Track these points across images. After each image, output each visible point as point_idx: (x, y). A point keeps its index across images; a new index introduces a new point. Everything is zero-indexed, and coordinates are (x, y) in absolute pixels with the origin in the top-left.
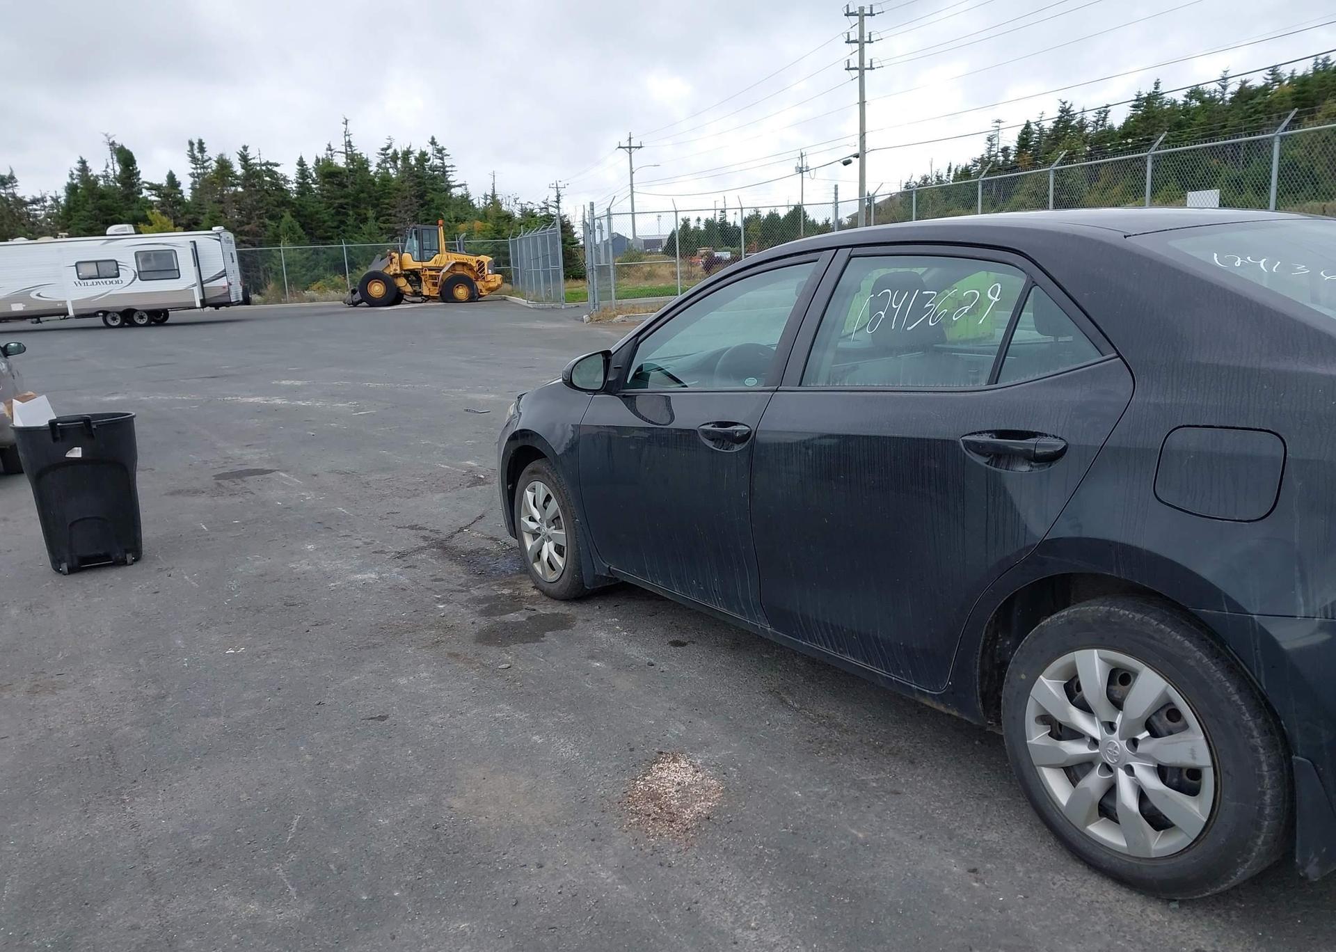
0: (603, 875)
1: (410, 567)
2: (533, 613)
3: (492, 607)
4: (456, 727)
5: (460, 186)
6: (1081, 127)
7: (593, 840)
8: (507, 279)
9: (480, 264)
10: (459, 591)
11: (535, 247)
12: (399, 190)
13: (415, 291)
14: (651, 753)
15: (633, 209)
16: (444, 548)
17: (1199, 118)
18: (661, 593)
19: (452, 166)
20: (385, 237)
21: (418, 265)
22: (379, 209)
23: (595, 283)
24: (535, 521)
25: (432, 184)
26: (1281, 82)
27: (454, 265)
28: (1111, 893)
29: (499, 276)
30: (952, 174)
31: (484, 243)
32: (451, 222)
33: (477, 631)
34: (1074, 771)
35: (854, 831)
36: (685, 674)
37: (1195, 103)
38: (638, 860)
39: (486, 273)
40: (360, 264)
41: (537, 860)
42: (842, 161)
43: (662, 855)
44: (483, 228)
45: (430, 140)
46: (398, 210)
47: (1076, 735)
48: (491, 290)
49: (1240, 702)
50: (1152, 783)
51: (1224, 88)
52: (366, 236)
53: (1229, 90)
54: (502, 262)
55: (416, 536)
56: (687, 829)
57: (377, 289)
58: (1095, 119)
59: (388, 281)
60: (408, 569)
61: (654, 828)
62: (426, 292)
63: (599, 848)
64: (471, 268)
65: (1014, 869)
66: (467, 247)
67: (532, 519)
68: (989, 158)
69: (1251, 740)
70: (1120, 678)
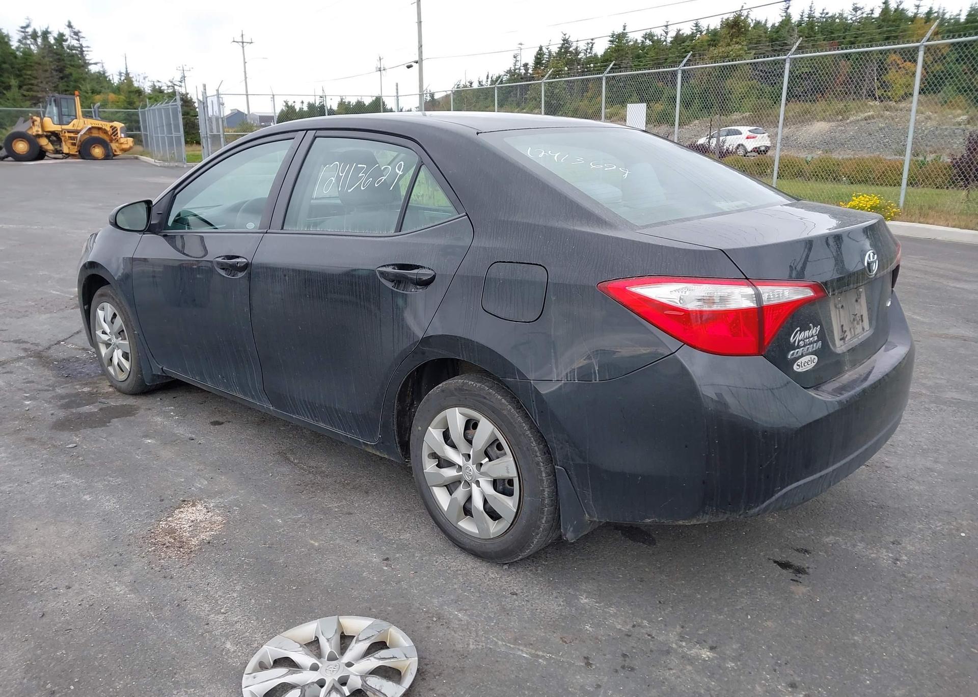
0: (118, 589)
1: (8, 372)
2: (104, 406)
3: (72, 401)
4: (21, 493)
5: (96, 64)
6: (576, 53)
7: (116, 566)
8: (138, 140)
9: (114, 129)
10: (46, 390)
11: (161, 117)
12: (39, 64)
13: (56, 149)
14: (176, 502)
15: (247, 92)
16: (41, 357)
17: (650, 53)
18: (199, 386)
19: (88, 47)
20: (28, 103)
21: (57, 128)
22: (21, 79)
23: (210, 148)
24: (106, 334)
25: (70, 61)
26: (701, 32)
27: (90, 129)
28: (470, 563)
29: (131, 139)
30: (490, 80)
31: (117, 112)
32: (87, 93)
33: (54, 420)
34: (451, 486)
35: (312, 542)
36: (217, 445)
37: (648, 42)
38: (148, 576)
39: (119, 136)
40: (6, 125)
41: (67, 584)
42: (406, 65)
43: (168, 570)
44: (117, 100)
45: (67, 24)
46: (40, 81)
47: (450, 464)
48: (124, 150)
49: (530, 435)
50: (489, 490)
51: (667, 33)
52: (11, 101)
53: (669, 35)
54: (133, 127)
55: (18, 348)
56: (191, 552)
57: (21, 147)
58: (585, 48)
59: (32, 140)
60: (5, 375)
61: (166, 553)
62: (66, 150)
63: (120, 571)
64: (105, 132)
65: (414, 555)
66: (103, 115)
67: (104, 333)
68: (515, 70)
69: (536, 458)
70: (471, 425)
